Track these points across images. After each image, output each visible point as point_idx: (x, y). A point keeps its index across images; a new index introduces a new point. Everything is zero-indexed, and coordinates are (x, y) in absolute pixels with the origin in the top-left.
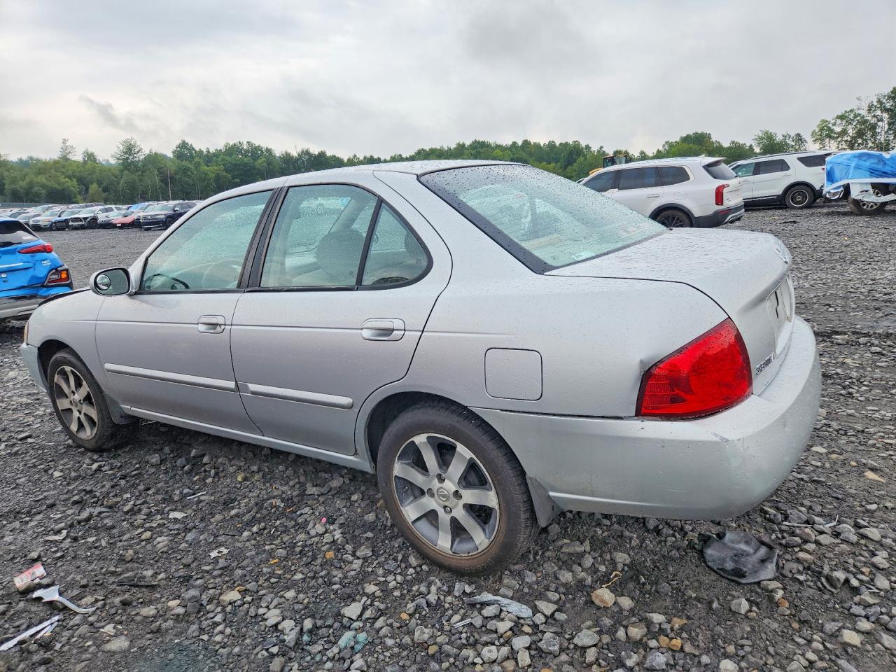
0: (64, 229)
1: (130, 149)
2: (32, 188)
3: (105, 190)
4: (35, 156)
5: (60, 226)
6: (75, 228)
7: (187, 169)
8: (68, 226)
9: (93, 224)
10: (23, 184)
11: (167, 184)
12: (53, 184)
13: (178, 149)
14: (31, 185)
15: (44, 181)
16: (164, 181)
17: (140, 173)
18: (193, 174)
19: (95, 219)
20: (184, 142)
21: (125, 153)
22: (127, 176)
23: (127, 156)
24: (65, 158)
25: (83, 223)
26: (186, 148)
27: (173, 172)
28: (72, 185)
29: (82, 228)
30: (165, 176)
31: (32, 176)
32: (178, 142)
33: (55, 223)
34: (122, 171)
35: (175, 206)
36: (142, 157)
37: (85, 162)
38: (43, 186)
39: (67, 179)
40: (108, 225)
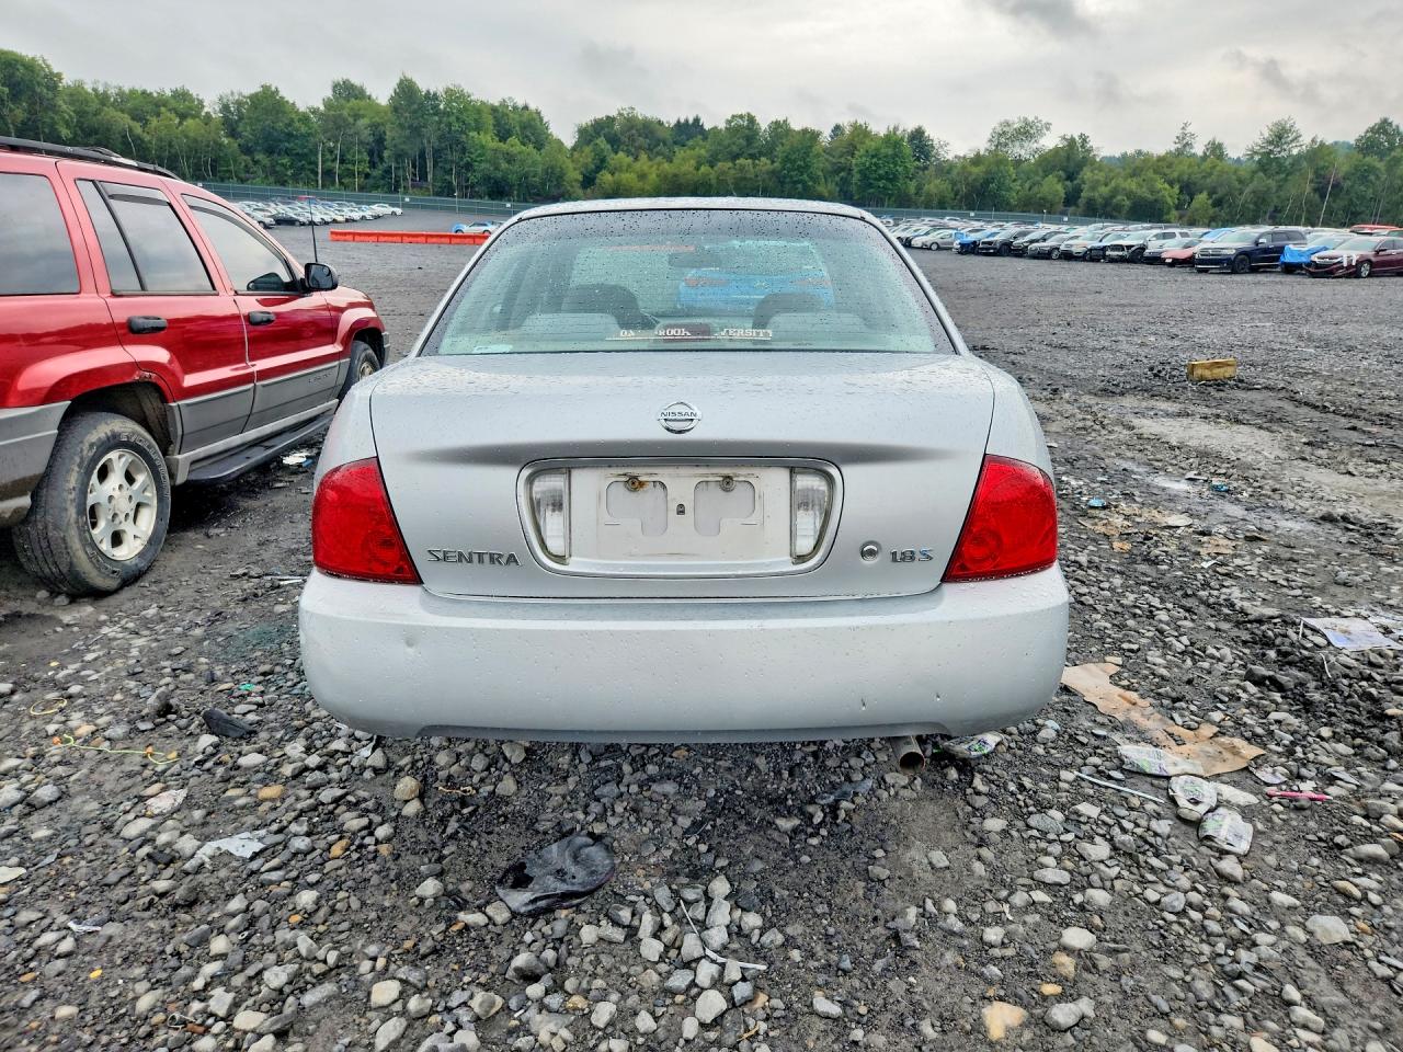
0: (1098, 261)
1: (1280, 135)
2: (1114, 197)
3: (1218, 203)
4: (1145, 150)
5: (1094, 256)
6: (1113, 260)
7: (1371, 169)
8: (1104, 257)
9: (1138, 256)
10: (1104, 190)
11: (1323, 197)
12: (1144, 192)
13: (1369, 135)
14: (1115, 192)
15: (1134, 187)
16: (1320, 191)
17: (1283, 176)
18: (1378, 178)
19: (1143, 248)
20: (1385, 121)
21: (1271, 143)
22: (1261, 182)
23: (1271, 147)
24: (1179, 153)
25: (1125, 253)
26: (1385, 133)
27: (1341, 175)
28: (1170, 194)
29: (1121, 260)
30: (1325, 181)
31: (1120, 180)
32: (1375, 120)
33: (1091, 250)
34: (1254, 172)
35: (1261, 236)
36: (1295, 152)
37: (1205, 157)
38: (1129, 195)
39: (1166, 186)
40: (1156, 260)
